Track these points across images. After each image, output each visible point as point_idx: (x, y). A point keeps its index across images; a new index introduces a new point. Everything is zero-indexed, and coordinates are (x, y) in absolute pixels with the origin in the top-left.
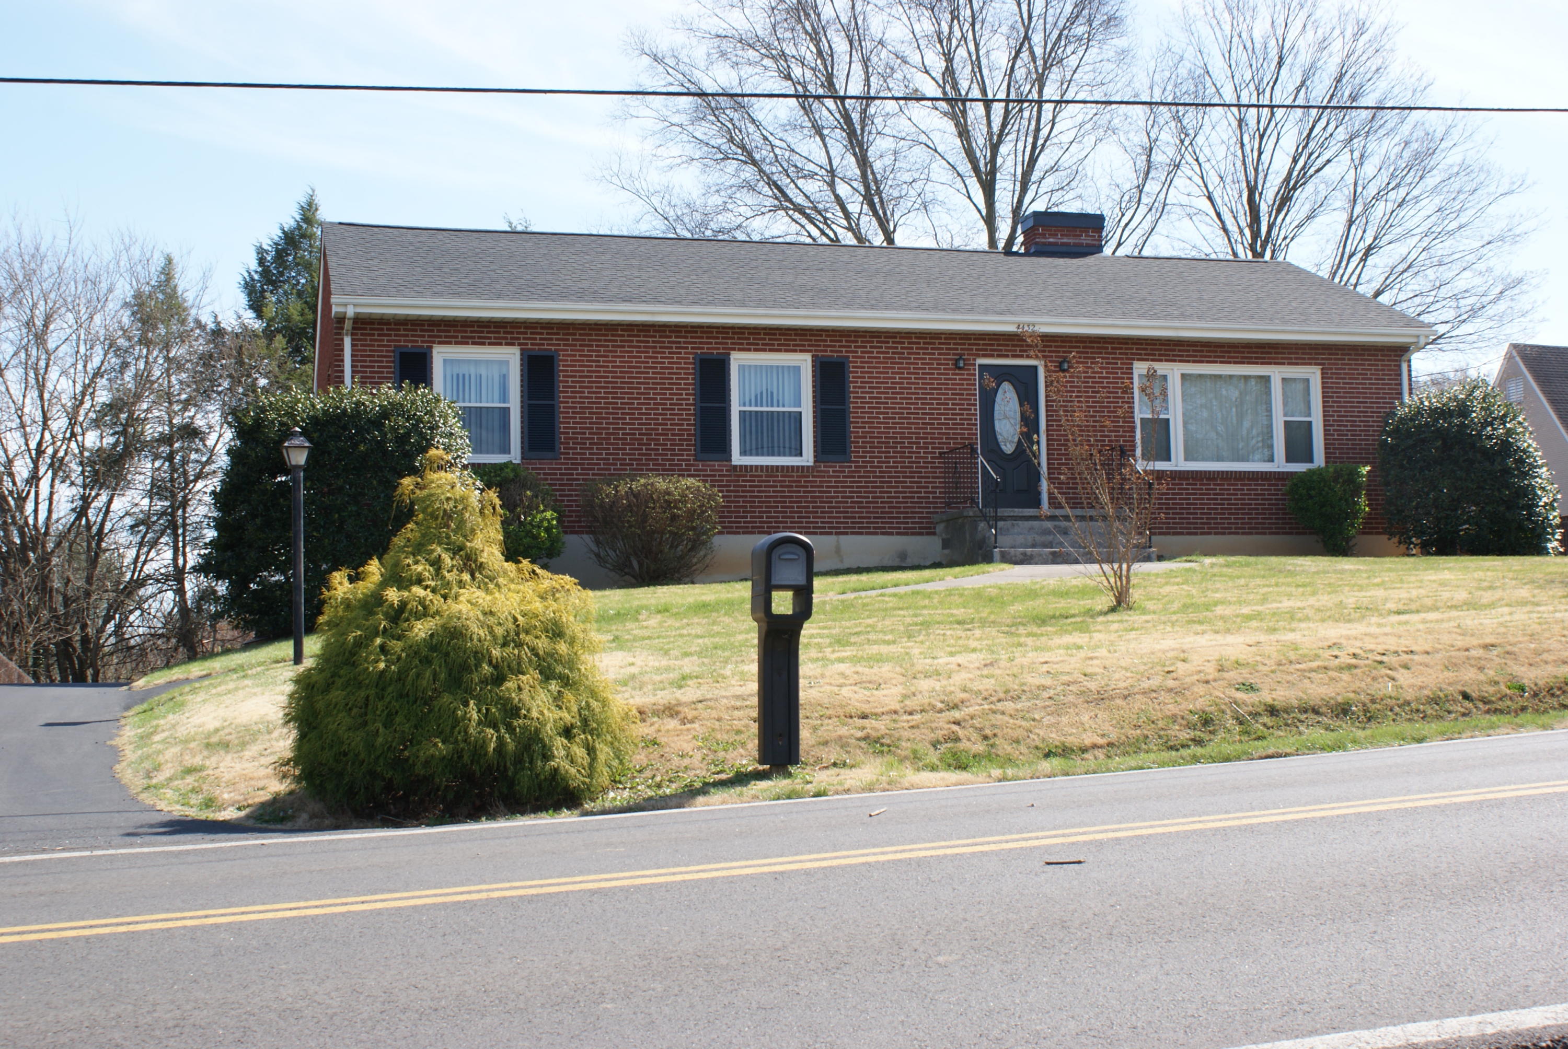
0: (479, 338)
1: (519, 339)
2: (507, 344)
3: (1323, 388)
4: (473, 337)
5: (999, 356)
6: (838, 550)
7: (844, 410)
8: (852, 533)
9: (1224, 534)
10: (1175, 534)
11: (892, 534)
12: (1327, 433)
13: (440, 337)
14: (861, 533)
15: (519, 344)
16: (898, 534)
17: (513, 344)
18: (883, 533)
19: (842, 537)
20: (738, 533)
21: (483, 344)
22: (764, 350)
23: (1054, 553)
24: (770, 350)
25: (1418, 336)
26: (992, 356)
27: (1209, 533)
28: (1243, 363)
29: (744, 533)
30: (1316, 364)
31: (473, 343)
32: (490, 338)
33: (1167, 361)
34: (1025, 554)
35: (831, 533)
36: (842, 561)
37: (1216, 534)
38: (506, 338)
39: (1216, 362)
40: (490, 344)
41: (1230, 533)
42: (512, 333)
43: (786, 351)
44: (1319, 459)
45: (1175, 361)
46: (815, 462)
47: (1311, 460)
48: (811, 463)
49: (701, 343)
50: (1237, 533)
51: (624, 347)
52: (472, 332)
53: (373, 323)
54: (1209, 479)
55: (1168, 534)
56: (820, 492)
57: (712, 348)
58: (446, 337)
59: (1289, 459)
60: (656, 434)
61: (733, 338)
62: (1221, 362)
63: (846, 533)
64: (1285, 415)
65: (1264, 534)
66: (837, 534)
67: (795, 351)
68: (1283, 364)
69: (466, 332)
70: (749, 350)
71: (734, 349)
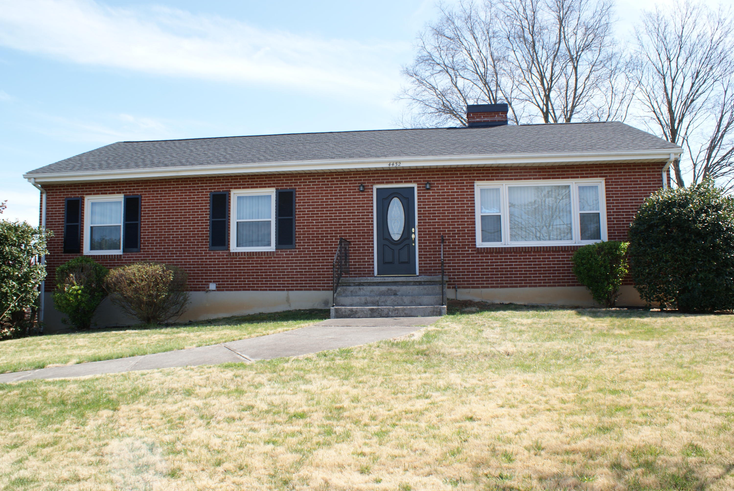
0: (105, 190)
1: (123, 190)
2: (118, 193)
3: (606, 191)
4: (102, 191)
5: (387, 183)
6: (288, 300)
7: (292, 219)
8: (296, 290)
9: (536, 286)
10: (501, 287)
11: (319, 290)
12: (609, 220)
13: (86, 191)
14: (301, 290)
15: (123, 193)
16: (323, 290)
17: (120, 193)
18: (314, 290)
19: (290, 292)
20: (232, 290)
21: (106, 194)
22: (248, 188)
23: (372, 310)
24: (252, 188)
25: (670, 154)
26: (383, 183)
27: (526, 286)
28: (549, 178)
29: (235, 290)
30: (600, 177)
31: (102, 194)
32: (109, 190)
33: (497, 180)
34: (352, 310)
35: (284, 290)
36: (290, 306)
37: (530, 286)
38: (117, 190)
39: (530, 179)
40: (110, 193)
41: (540, 286)
42: (120, 187)
43: (260, 187)
44: (605, 237)
45: (502, 179)
46: (276, 249)
47: (599, 237)
48: (274, 250)
49: (214, 186)
50: (545, 286)
51: (174, 190)
52: (101, 188)
53: (57, 187)
54: (525, 252)
55: (497, 287)
56: (278, 266)
57: (220, 189)
58: (89, 191)
59: (583, 237)
60: (189, 237)
61: (231, 182)
62: (534, 179)
63: (293, 290)
64: (580, 210)
65: (564, 286)
66: (287, 290)
67: (265, 187)
68: (578, 177)
69: (98, 188)
70: (240, 188)
71: (232, 188)
